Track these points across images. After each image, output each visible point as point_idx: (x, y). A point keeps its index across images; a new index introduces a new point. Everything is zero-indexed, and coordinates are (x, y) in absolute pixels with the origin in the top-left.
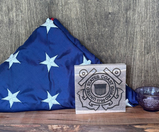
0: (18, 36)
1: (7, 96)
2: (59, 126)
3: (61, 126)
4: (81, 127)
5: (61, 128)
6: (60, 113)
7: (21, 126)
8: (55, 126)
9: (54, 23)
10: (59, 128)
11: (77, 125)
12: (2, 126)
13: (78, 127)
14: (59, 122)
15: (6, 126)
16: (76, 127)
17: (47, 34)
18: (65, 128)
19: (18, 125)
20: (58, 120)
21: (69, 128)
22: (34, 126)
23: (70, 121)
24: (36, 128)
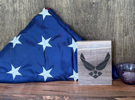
0: (20, 22)
1: (11, 70)
2: (51, 97)
3: (53, 97)
4: (70, 98)
5: (53, 99)
6: (53, 85)
7: (21, 96)
8: (48, 96)
9: (49, 12)
10: (51, 98)
11: (66, 96)
12: (6, 96)
13: (68, 98)
14: (52, 93)
15: (9, 96)
16: (66, 98)
17: (43, 21)
18: (56, 98)
19: (19, 95)
20: (51, 91)
21: (60, 99)
22: (32, 96)
23: (61, 92)
24: (33, 98)
